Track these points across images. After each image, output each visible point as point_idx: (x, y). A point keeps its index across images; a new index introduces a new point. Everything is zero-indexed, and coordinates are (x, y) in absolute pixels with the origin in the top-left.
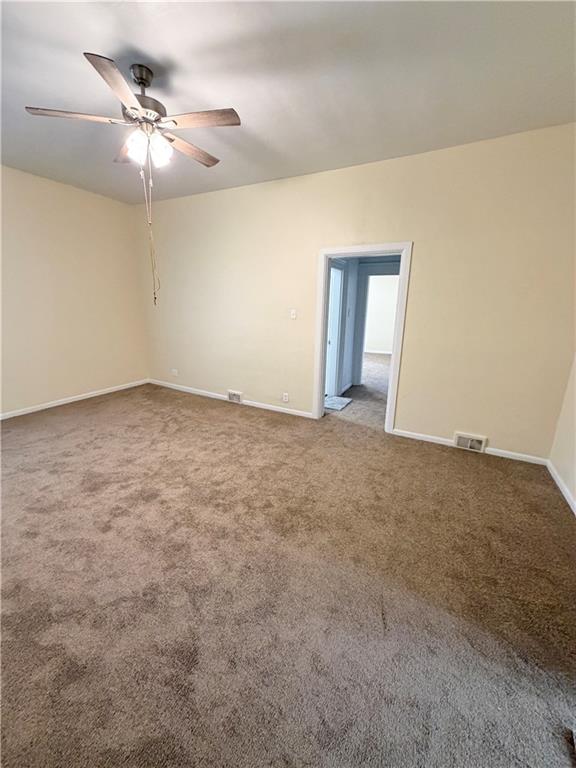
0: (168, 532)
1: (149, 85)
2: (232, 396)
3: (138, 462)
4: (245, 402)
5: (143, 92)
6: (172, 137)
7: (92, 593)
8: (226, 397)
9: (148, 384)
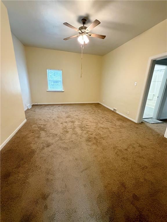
0: (68, 128)
1: (85, 23)
2: (114, 110)
3: (78, 116)
4: (117, 112)
5: (84, 25)
6: (90, 34)
7: (50, 130)
8: (113, 110)
9: (98, 103)
